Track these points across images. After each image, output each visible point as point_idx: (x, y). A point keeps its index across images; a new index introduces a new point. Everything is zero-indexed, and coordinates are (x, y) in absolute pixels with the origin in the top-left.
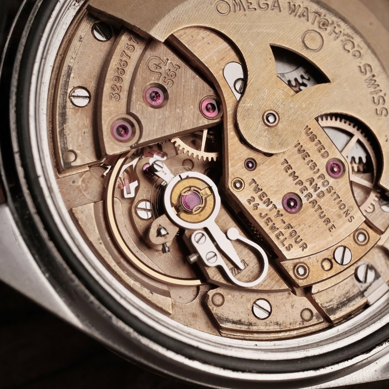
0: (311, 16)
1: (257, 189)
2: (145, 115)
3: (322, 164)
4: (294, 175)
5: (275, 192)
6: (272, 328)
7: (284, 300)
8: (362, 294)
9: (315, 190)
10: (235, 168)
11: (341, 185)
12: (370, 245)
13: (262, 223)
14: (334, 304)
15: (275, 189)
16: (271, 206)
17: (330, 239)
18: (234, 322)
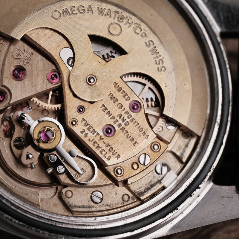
0: (113, 15)
1: (86, 124)
2: (12, 86)
3: (126, 105)
4: (109, 114)
5: (98, 125)
6: (104, 208)
7: (111, 191)
8: (160, 182)
9: (123, 121)
10: (71, 113)
11: (139, 116)
12: (161, 152)
13: (90, 145)
14: (143, 189)
15: (98, 123)
16: (96, 134)
17: (135, 150)
18: (80, 207)
